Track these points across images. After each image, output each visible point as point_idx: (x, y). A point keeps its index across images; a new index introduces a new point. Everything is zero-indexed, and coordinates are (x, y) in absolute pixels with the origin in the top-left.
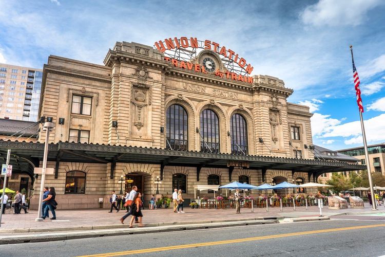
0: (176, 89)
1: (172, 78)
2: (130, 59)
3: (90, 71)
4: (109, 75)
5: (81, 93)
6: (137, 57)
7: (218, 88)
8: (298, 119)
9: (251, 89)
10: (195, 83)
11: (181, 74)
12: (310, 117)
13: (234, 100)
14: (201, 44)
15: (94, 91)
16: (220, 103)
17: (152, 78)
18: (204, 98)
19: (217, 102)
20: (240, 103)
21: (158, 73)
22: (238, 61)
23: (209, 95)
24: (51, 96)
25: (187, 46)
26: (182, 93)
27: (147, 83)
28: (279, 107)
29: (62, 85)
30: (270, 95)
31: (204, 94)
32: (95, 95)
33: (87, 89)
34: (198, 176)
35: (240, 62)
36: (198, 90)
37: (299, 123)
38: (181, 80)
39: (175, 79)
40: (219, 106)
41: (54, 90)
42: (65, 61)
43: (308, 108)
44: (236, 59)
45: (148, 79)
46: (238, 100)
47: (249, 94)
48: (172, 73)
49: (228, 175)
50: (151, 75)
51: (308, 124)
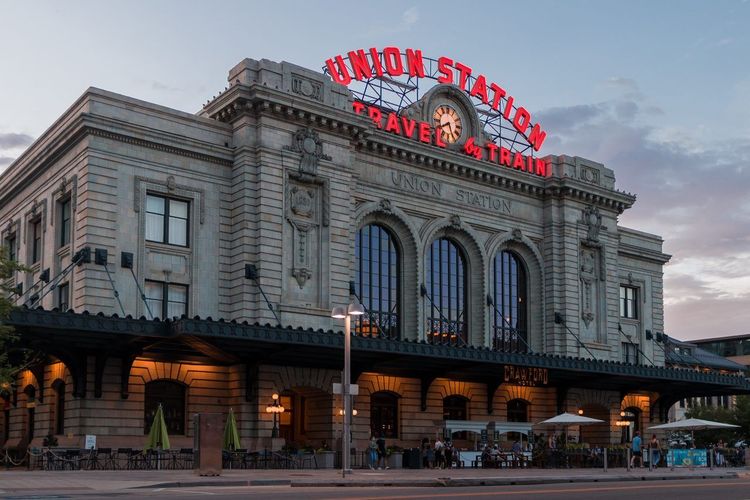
0: (377, 186)
1: (369, 158)
2: (284, 108)
3: (184, 133)
4: (226, 145)
5: (164, 190)
6: (300, 103)
7: (468, 184)
8: (636, 269)
9: (541, 192)
10: (418, 171)
11: (390, 149)
12: (663, 263)
13: (502, 216)
14: (430, 68)
15: (195, 184)
16: (472, 225)
17: (330, 159)
18: (438, 210)
19: (466, 220)
20: (515, 225)
21: (343, 146)
22: (512, 114)
23: (448, 203)
24: (100, 197)
25: (399, 71)
26: (390, 196)
27: (320, 171)
28: (602, 239)
29: (122, 168)
30: (583, 207)
31: (438, 201)
32: (197, 196)
33: (178, 181)
34: (423, 399)
35: (517, 117)
36: (425, 188)
37: (639, 277)
38: (388, 163)
39: (375, 160)
40: (470, 230)
41: (104, 181)
42: (126, 103)
43: (659, 241)
44: (508, 109)
45: (323, 162)
46: (512, 218)
47: (536, 202)
48: (370, 143)
49: (485, 399)
50: (328, 149)
51: (657, 280)
